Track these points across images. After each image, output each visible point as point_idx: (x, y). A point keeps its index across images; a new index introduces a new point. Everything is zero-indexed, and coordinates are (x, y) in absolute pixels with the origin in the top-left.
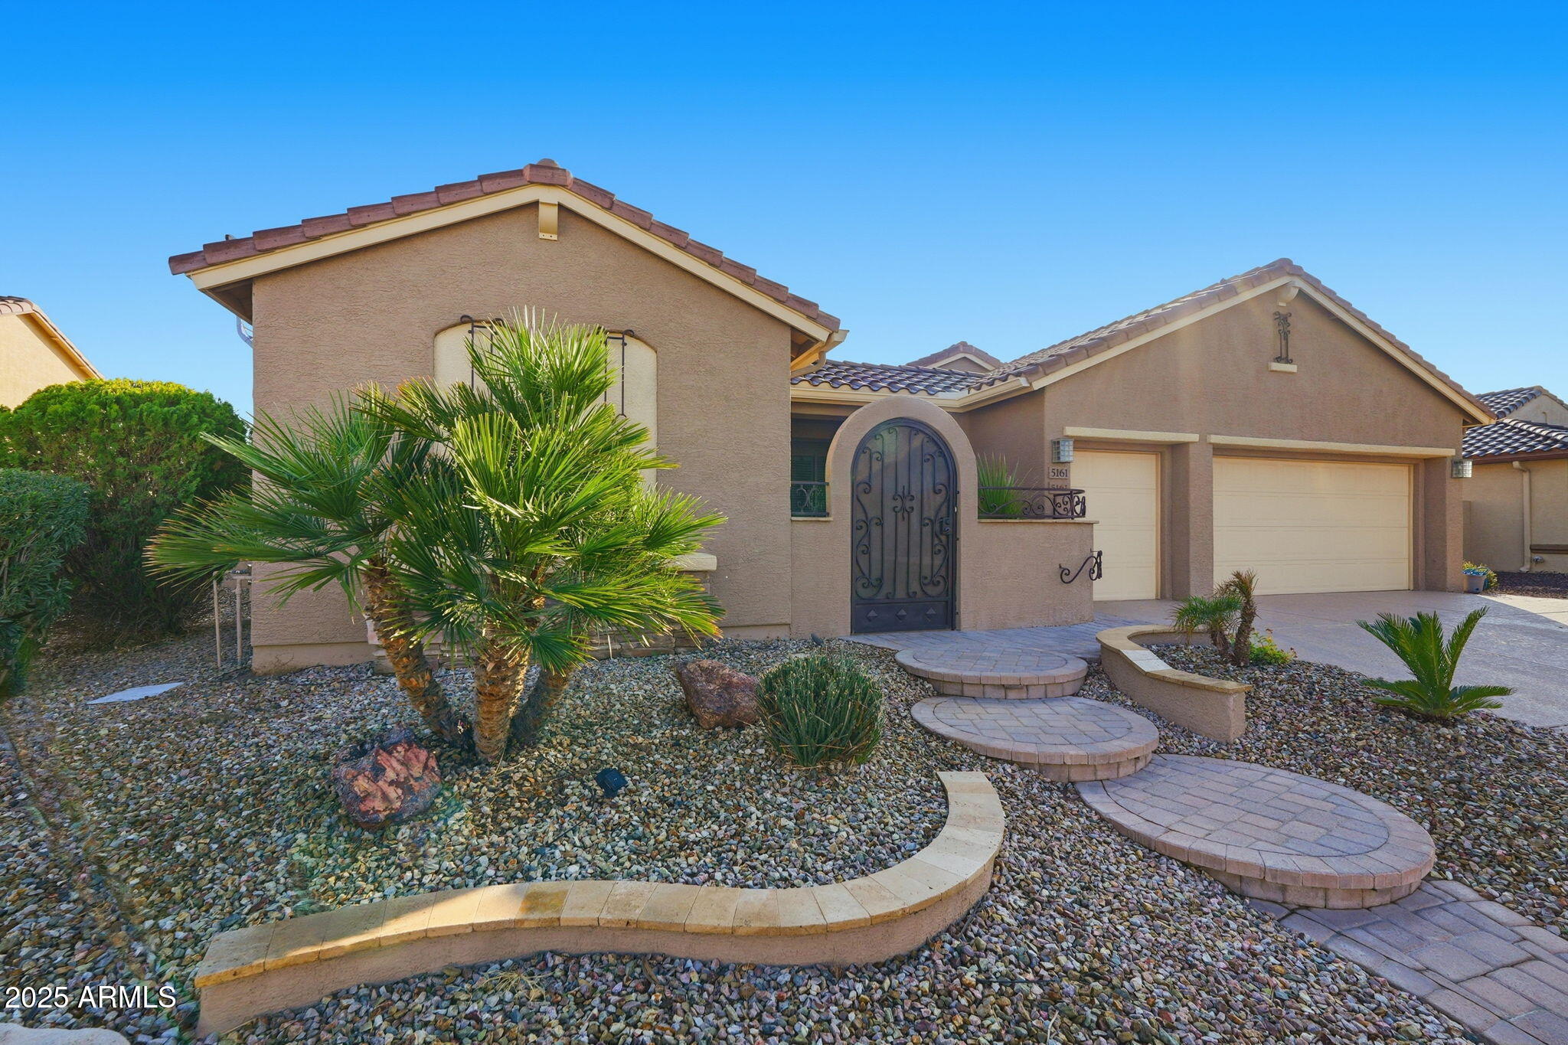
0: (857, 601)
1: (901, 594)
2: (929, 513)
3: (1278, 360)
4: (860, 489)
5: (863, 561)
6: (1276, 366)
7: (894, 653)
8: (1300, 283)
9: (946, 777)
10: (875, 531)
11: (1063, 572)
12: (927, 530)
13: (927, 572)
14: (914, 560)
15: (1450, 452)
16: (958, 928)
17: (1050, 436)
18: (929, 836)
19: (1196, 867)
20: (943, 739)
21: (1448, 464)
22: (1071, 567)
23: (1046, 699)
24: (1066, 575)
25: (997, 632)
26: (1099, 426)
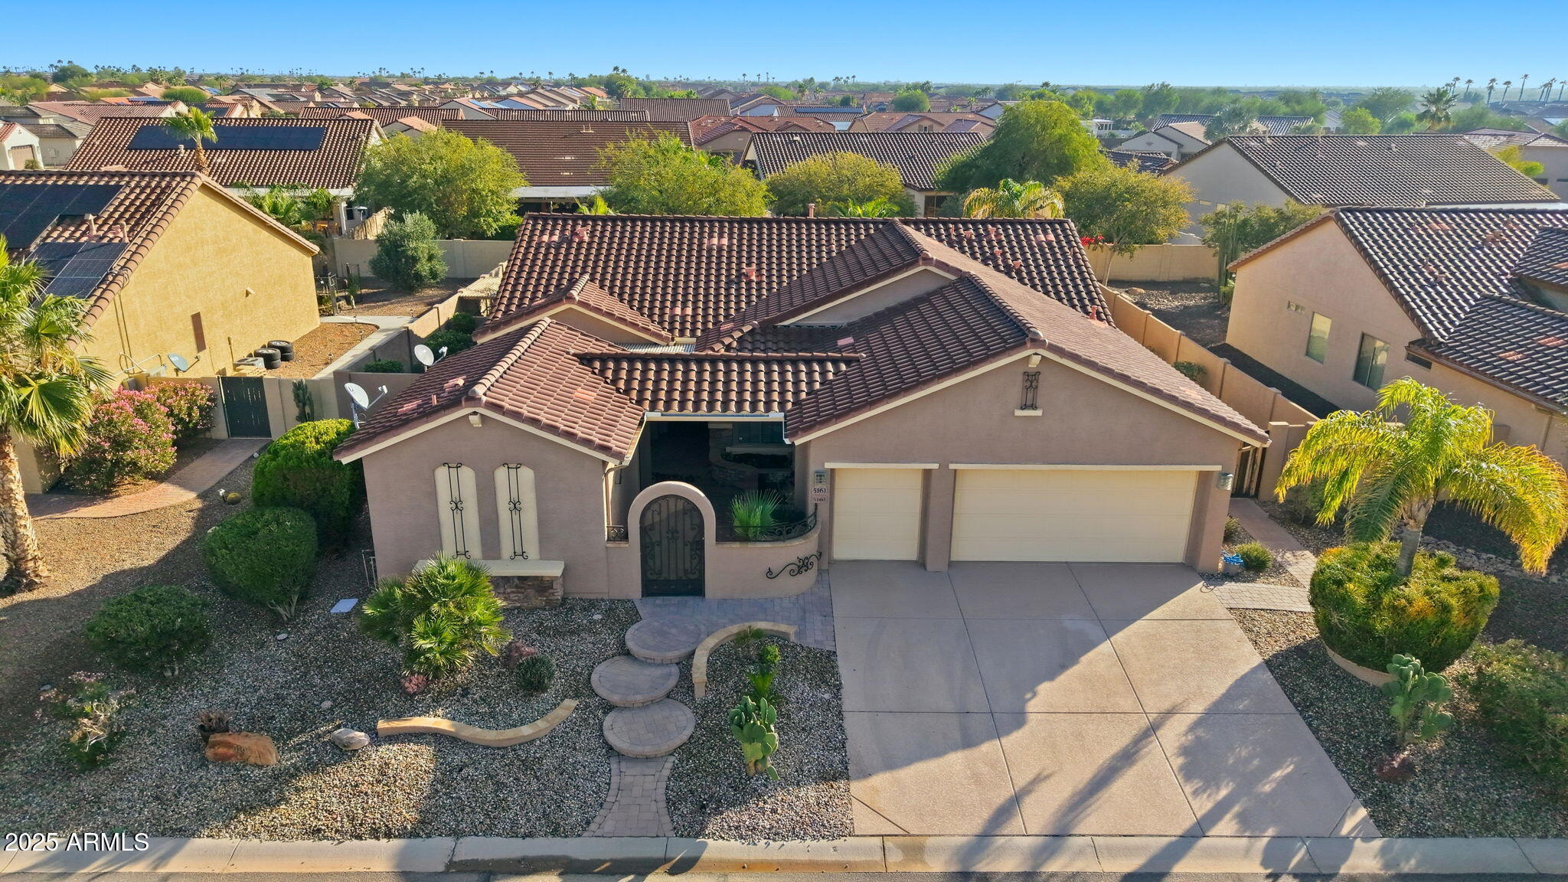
0: (645, 581)
1: (672, 576)
2: (688, 539)
3: (1024, 407)
4: (646, 529)
5: (650, 562)
7: (636, 621)
8: (1044, 353)
9: (567, 700)
10: (657, 548)
11: (771, 572)
12: (688, 549)
13: (688, 567)
14: (680, 562)
15: (1218, 468)
17: (813, 467)
18: (537, 720)
19: (605, 741)
21: (1215, 476)
22: (775, 570)
23: (662, 664)
24: (770, 574)
25: (722, 602)
26: (854, 461)
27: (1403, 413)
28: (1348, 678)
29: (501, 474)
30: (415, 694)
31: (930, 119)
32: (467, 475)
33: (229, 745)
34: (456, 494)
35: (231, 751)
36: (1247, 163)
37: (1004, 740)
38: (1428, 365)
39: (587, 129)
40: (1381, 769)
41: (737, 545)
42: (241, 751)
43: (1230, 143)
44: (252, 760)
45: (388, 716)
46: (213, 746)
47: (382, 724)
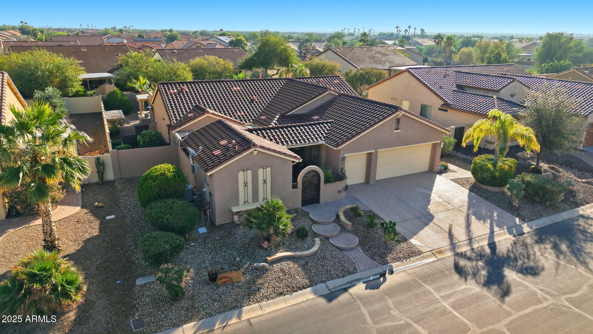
0: (303, 201)
1: (310, 198)
2: (315, 184)
3: (396, 129)
4: (303, 183)
5: (304, 194)
6: (395, 131)
7: (308, 213)
8: (403, 112)
9: (315, 239)
10: (306, 189)
11: (339, 191)
12: (315, 188)
13: (314, 194)
14: (312, 193)
15: (439, 141)
16: (315, 253)
17: (341, 156)
18: (313, 246)
19: (336, 247)
20: (315, 233)
21: (438, 144)
22: (340, 190)
23: (329, 224)
24: (339, 192)
25: (326, 204)
26: (352, 153)
27: (495, 118)
28: (488, 191)
29: (261, 171)
30: (267, 248)
31: (200, 43)
32: (249, 172)
33: (226, 277)
34: (246, 180)
35: (227, 280)
36: (338, 56)
37: (433, 221)
38: (446, 111)
39: (83, 49)
40: (514, 208)
41: (330, 184)
42: (231, 278)
43: (331, 50)
44: (235, 280)
45: (269, 256)
46: (220, 279)
47: (269, 259)
